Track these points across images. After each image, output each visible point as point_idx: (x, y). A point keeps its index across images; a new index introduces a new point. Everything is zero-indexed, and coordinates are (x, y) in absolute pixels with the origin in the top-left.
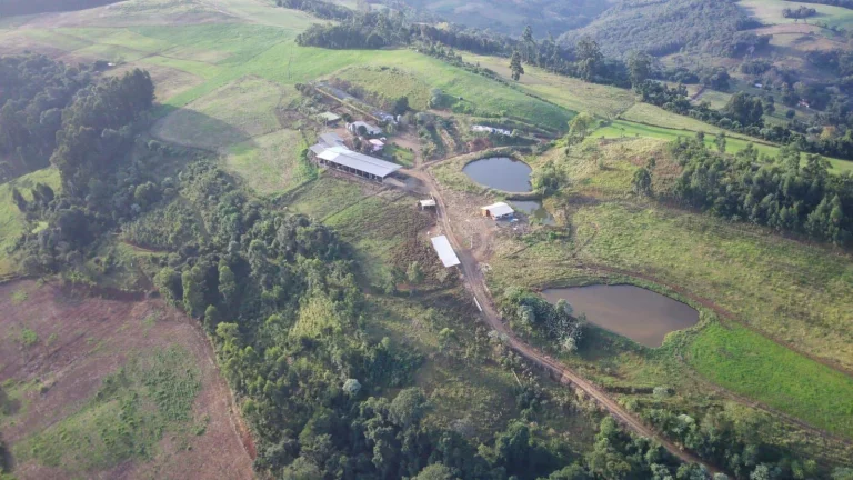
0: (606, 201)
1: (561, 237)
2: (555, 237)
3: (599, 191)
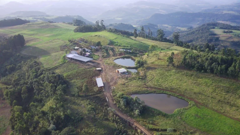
0: (159, 68)
1: (141, 79)
3: (157, 65)
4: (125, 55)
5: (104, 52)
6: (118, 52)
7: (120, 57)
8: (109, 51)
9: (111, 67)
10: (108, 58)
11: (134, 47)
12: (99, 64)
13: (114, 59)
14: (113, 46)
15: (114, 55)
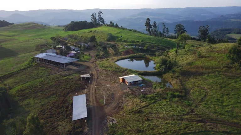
0: (209, 73)
1: (178, 96)
2: (174, 96)
3: (202, 67)
4: (134, 53)
5: (100, 50)
6: (123, 50)
7: (126, 56)
8: (107, 48)
9: (109, 73)
10: (106, 59)
11: (148, 43)
12: (88, 67)
13: (116, 59)
14: (114, 42)
15: (116, 55)
